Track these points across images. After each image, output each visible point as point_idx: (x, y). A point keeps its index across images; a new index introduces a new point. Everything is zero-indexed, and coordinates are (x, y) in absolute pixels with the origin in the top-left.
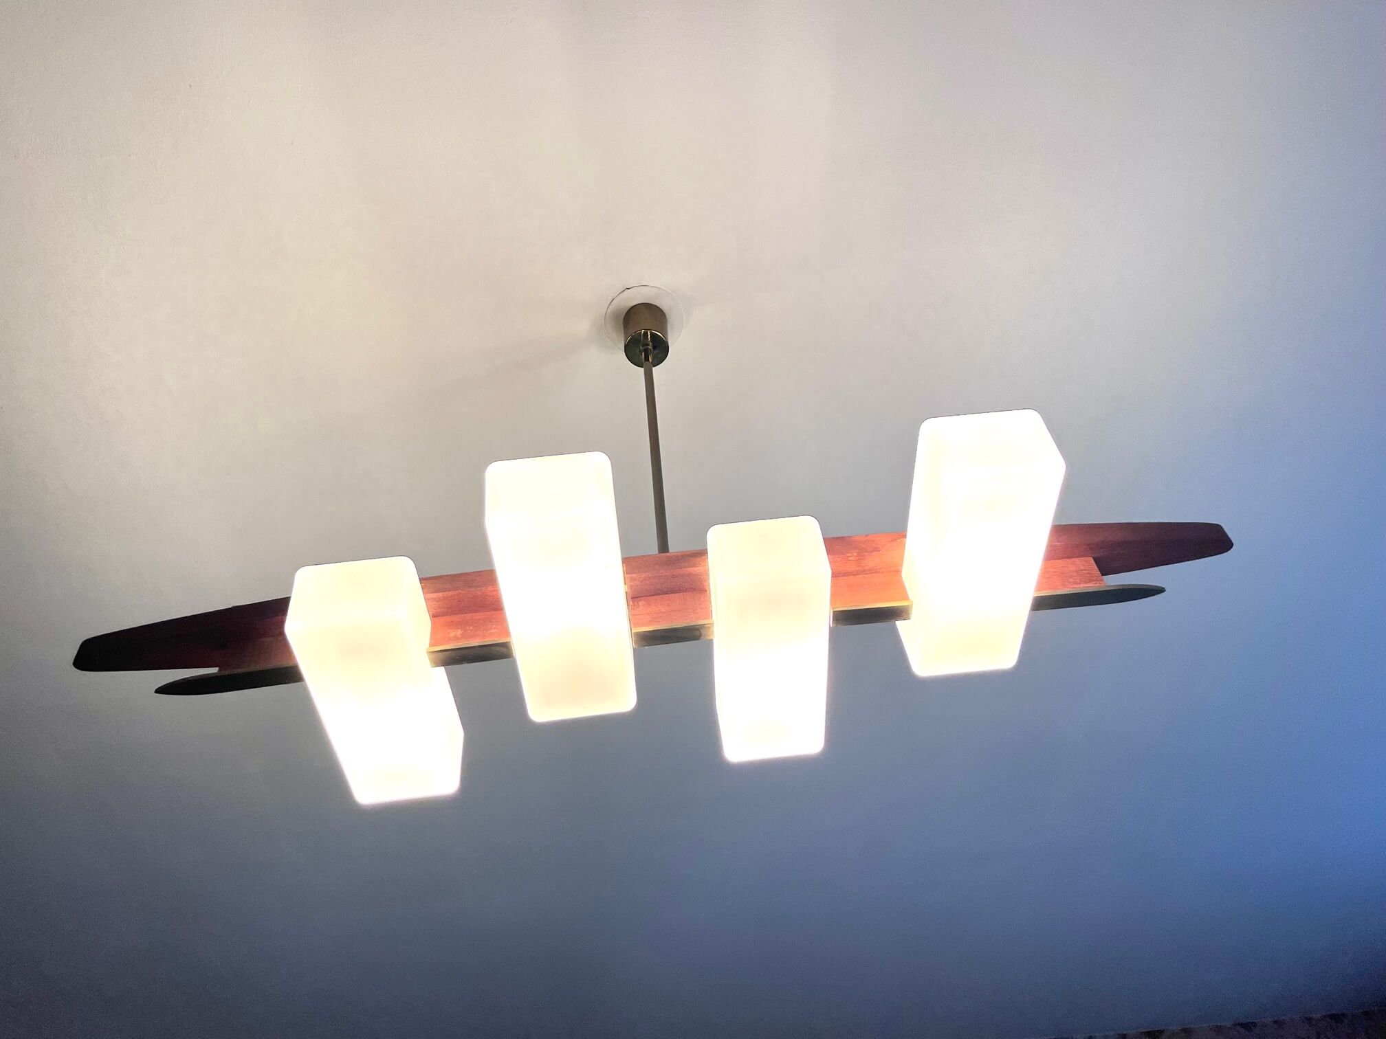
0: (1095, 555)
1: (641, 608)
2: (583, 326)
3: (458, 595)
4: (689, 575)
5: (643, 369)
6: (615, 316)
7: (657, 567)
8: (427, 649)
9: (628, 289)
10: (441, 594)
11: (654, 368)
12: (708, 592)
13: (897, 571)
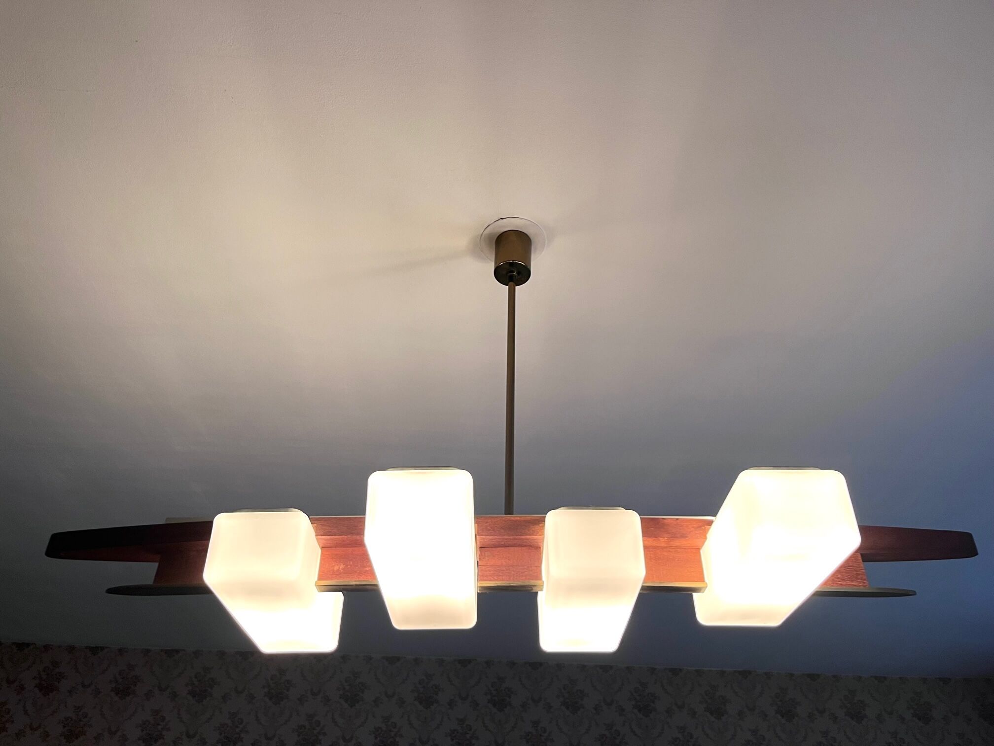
0: (862, 552)
1: (487, 558)
2: (463, 242)
3: (342, 538)
4: (528, 539)
5: (508, 287)
6: (489, 237)
7: (502, 531)
8: (316, 582)
9: (502, 219)
10: (328, 537)
11: (516, 287)
12: (542, 548)
13: (697, 550)
